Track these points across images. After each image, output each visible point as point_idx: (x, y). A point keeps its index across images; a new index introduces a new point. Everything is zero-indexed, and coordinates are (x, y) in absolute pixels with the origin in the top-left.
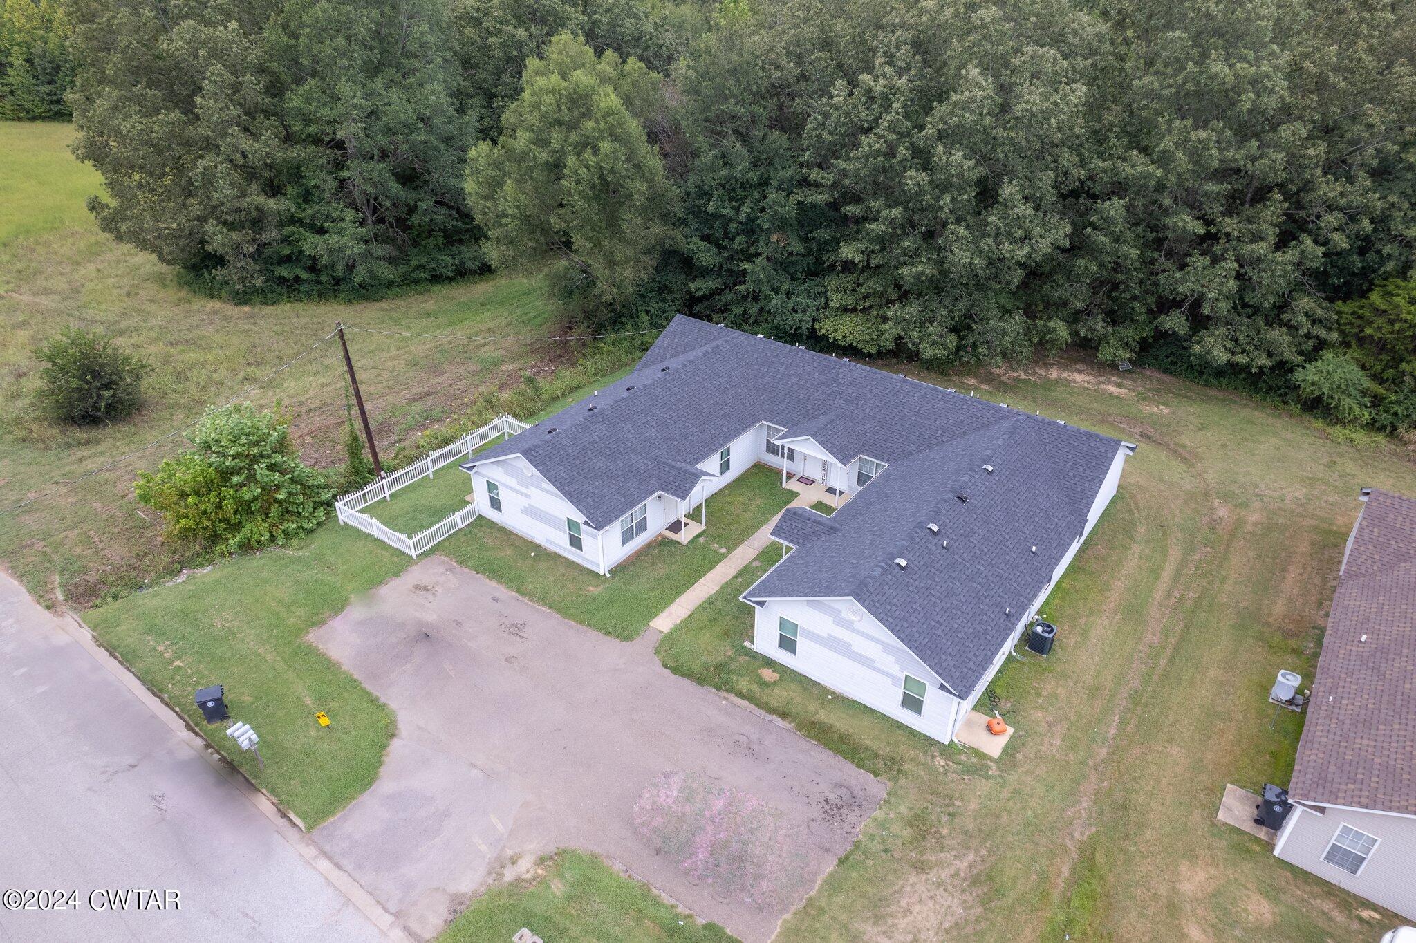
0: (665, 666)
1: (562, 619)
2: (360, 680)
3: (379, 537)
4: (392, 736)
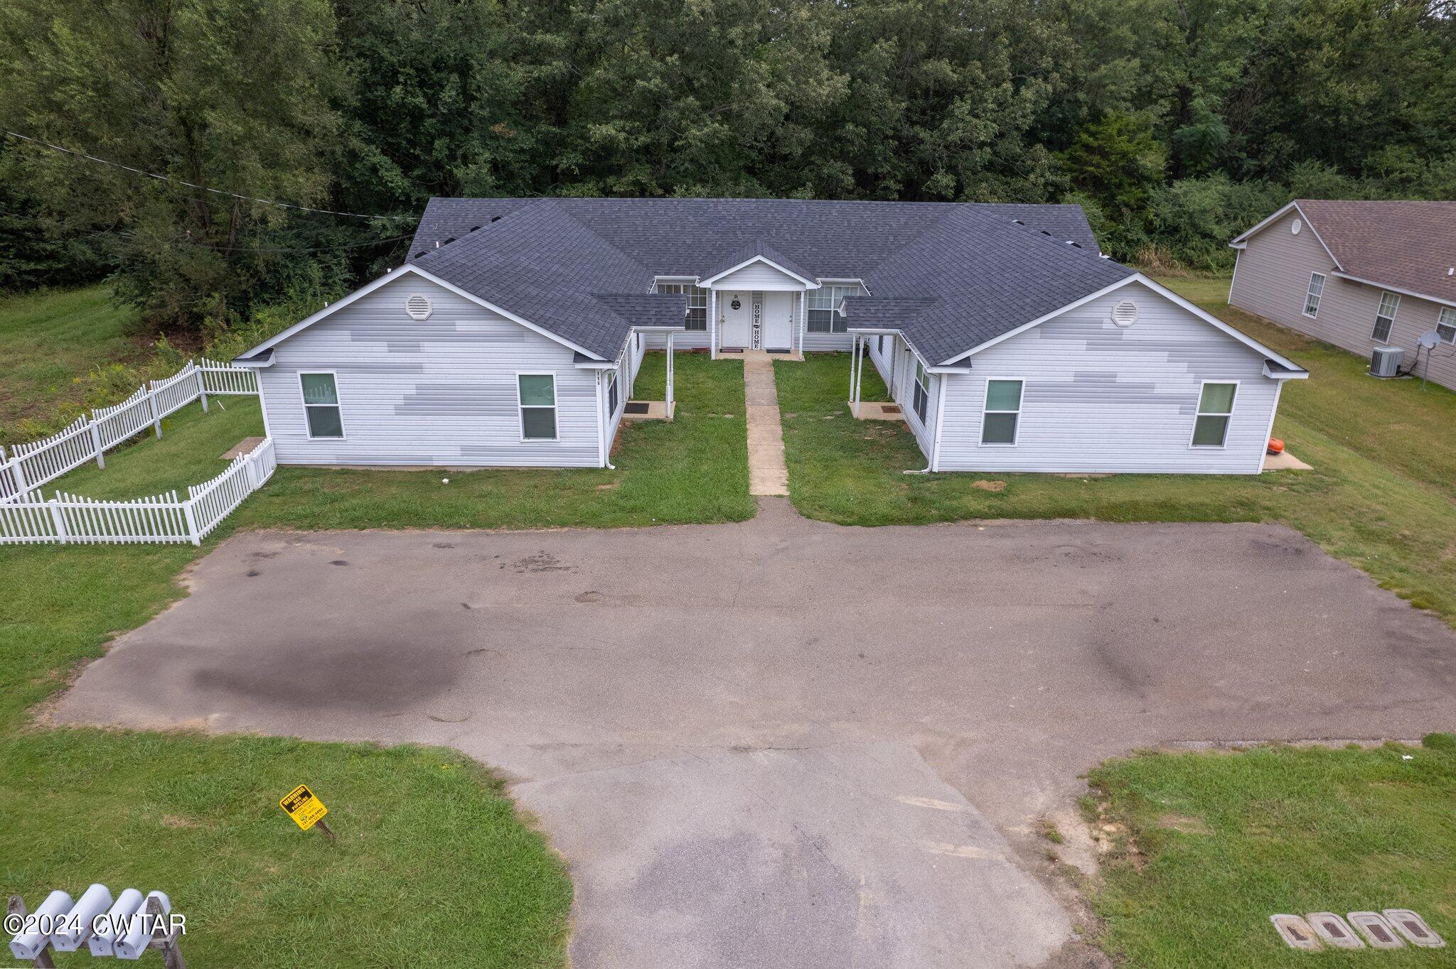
0: (842, 524)
1: (602, 531)
2: (286, 735)
3: (71, 538)
4: (498, 785)
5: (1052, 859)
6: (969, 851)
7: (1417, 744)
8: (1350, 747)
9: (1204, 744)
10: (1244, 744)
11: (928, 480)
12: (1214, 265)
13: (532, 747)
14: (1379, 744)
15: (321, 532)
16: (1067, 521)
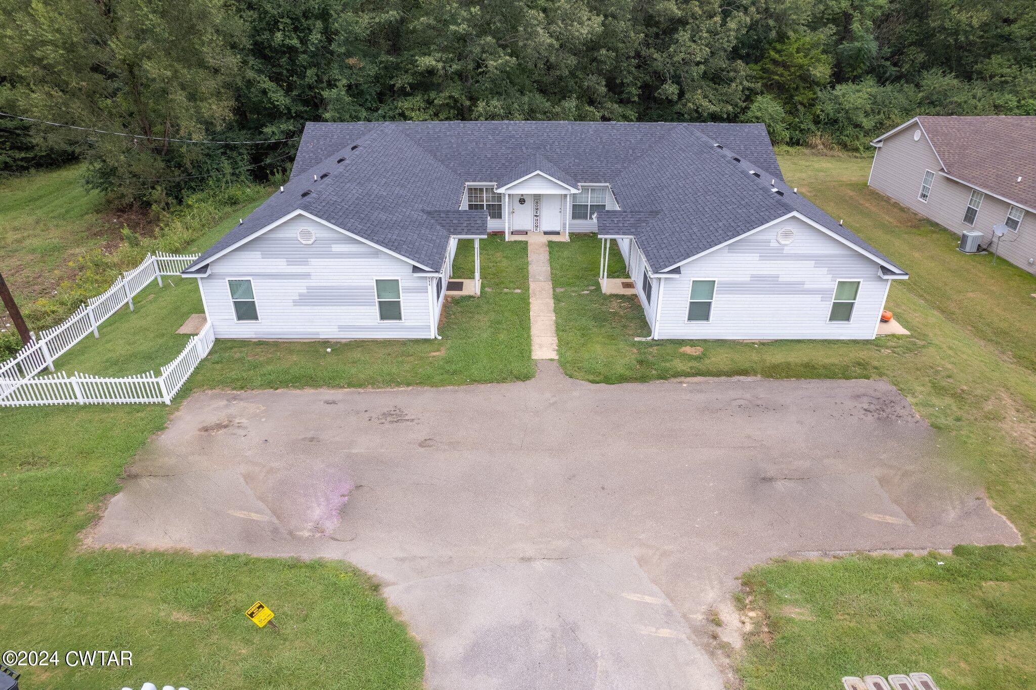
0: (593, 382)
1: (434, 389)
2: (241, 553)
3: (87, 401)
4: (376, 588)
5: (715, 637)
6: (665, 632)
7: (947, 552)
8: (907, 556)
9: (816, 553)
10: (841, 553)
11: (651, 346)
12: (861, 148)
13: (396, 559)
14: (925, 553)
15: (249, 391)
16: (742, 378)
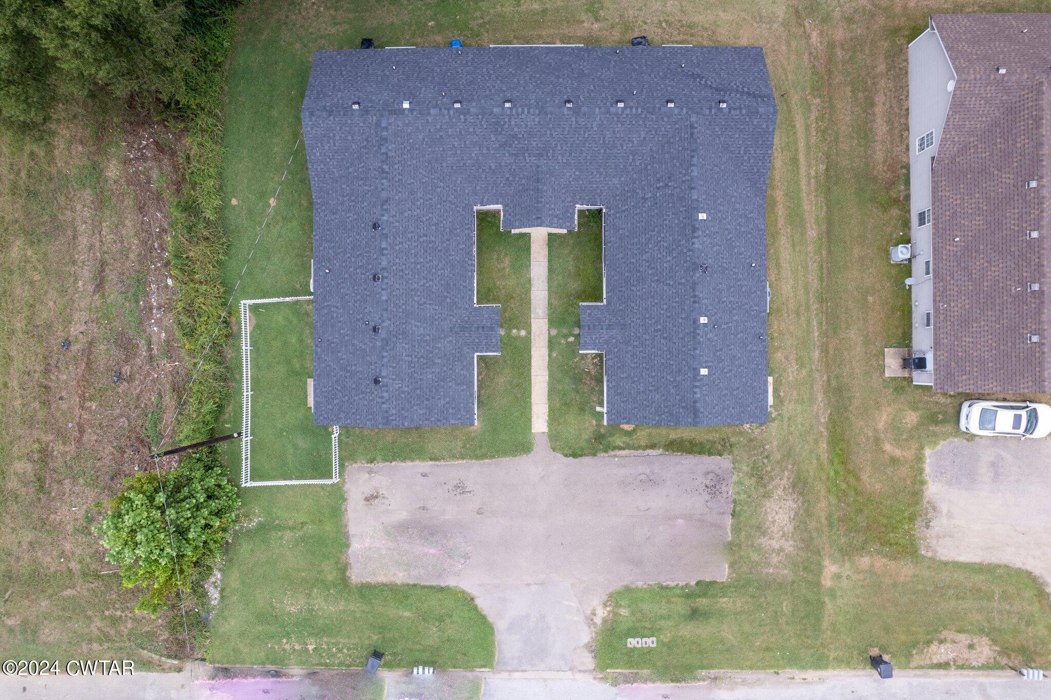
0: (566, 456)
4: (473, 599)
5: (592, 620)
6: (575, 618)
7: (693, 583)
8: (677, 585)
9: (641, 583)
13: (478, 585)
